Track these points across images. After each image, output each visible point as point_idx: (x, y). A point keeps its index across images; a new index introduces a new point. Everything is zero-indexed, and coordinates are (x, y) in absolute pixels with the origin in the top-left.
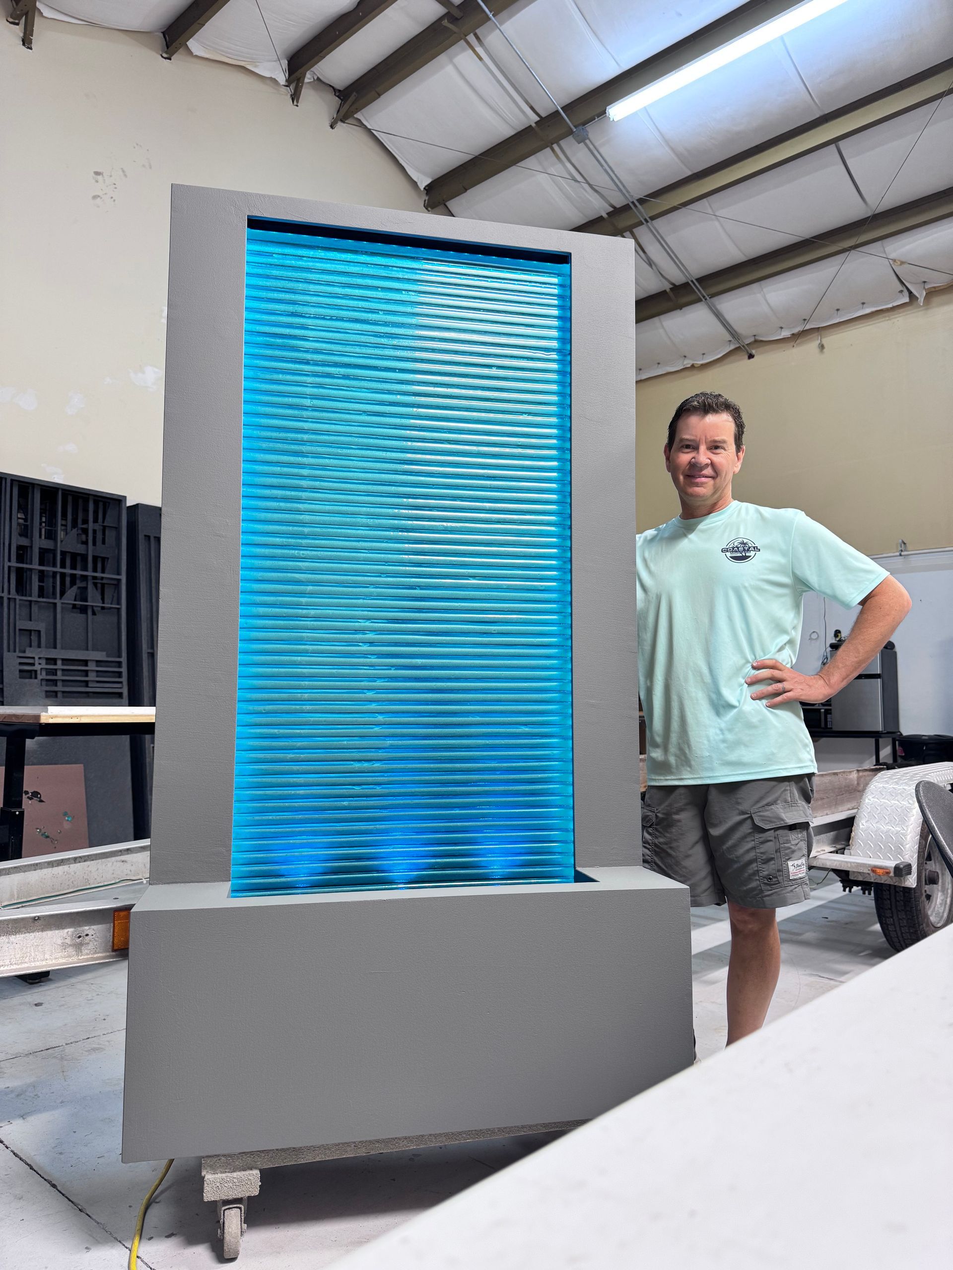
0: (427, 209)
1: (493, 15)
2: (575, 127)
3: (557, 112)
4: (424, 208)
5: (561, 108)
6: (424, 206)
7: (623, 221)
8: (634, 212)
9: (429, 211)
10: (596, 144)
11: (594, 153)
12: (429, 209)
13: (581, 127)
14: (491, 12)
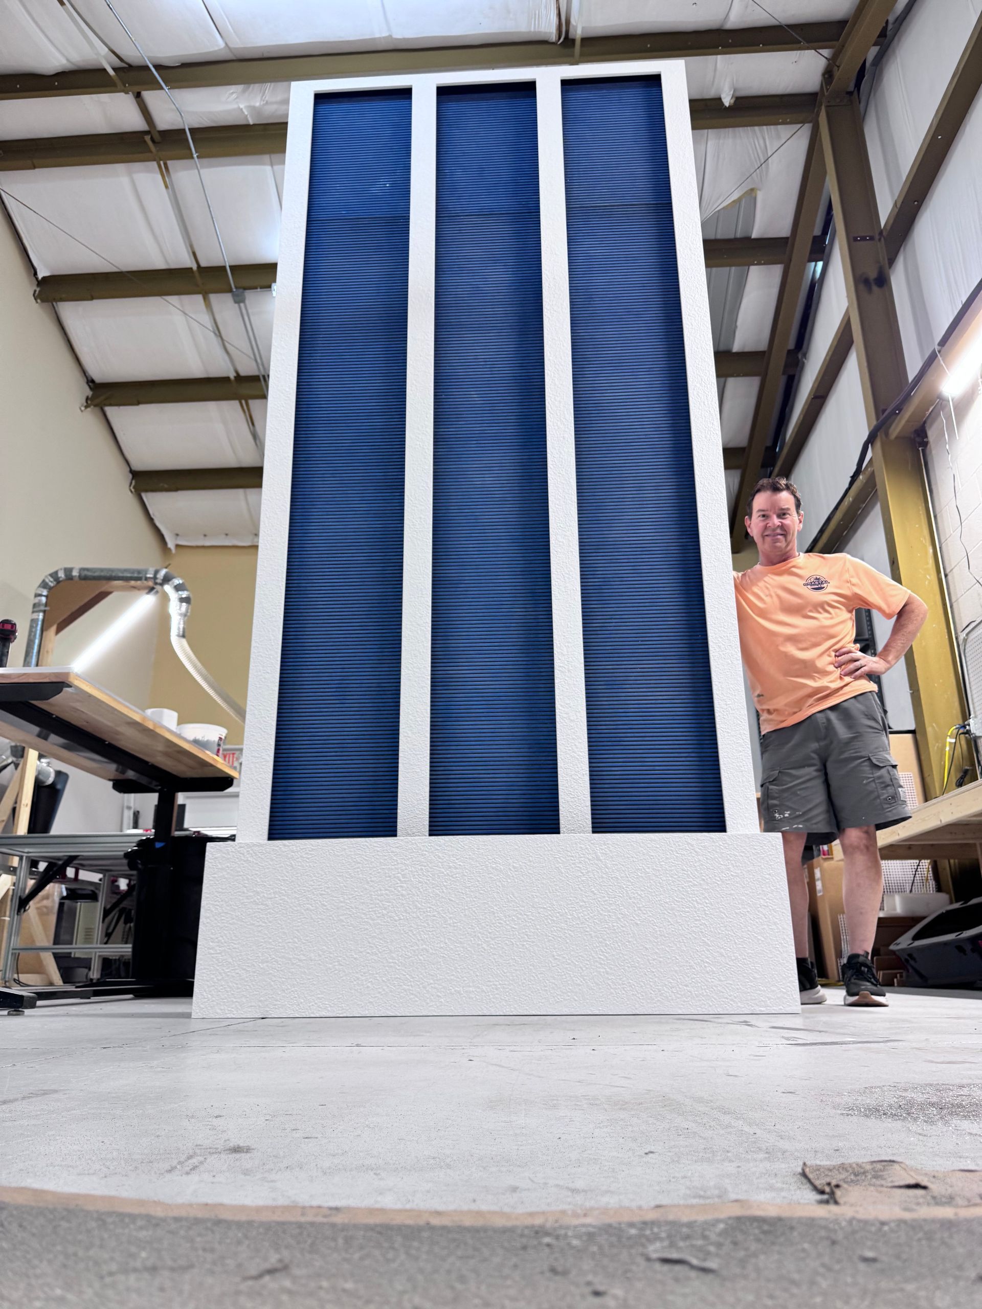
0: (36, 299)
1: (197, 156)
2: (236, 288)
3: (224, 268)
4: (33, 298)
5: (230, 266)
6: (34, 295)
7: (245, 390)
8: (262, 386)
9: (37, 302)
10: (250, 311)
11: (245, 317)
12: (39, 301)
13: (241, 290)
14: (196, 152)
